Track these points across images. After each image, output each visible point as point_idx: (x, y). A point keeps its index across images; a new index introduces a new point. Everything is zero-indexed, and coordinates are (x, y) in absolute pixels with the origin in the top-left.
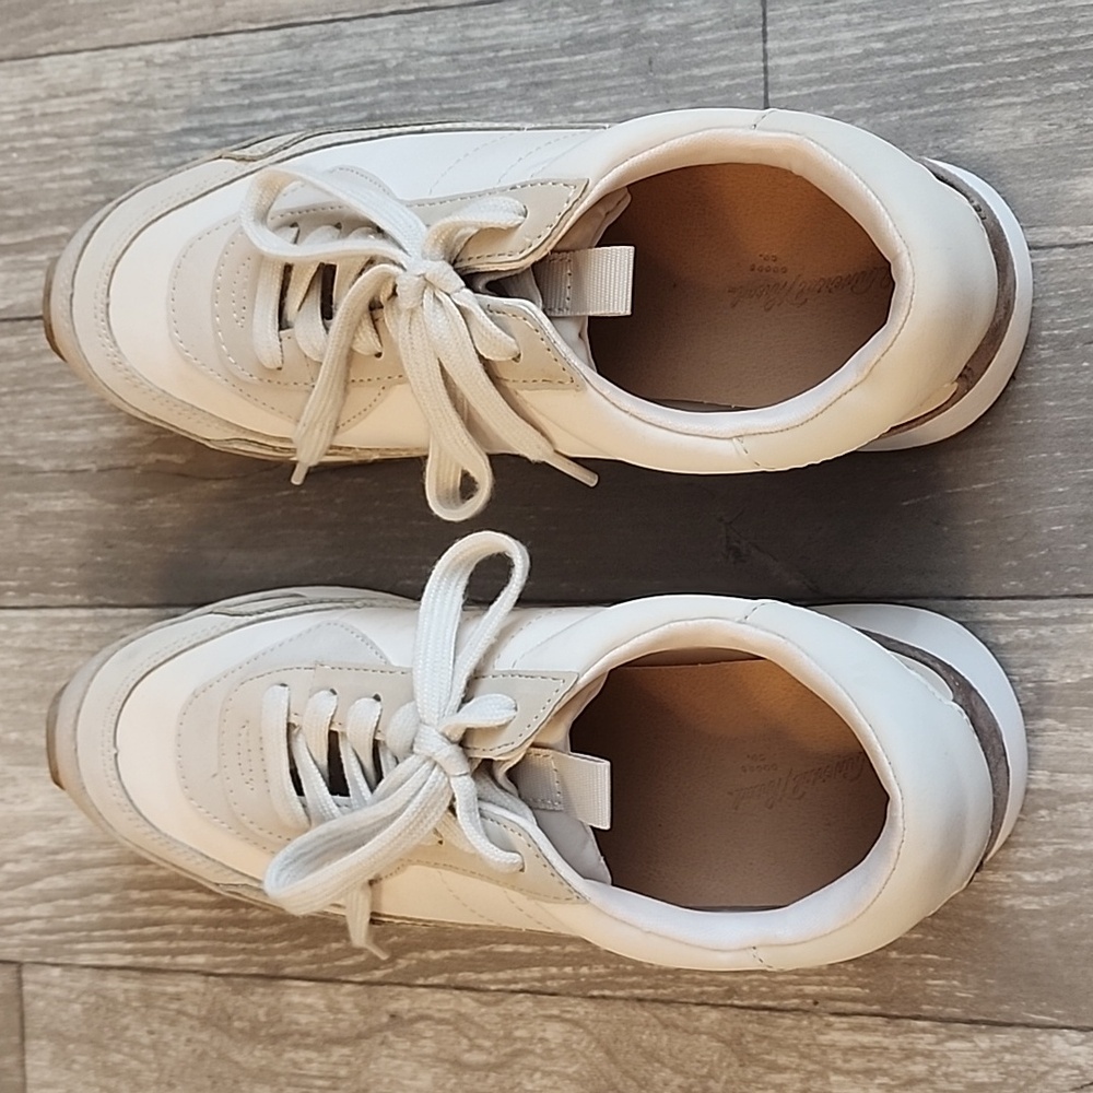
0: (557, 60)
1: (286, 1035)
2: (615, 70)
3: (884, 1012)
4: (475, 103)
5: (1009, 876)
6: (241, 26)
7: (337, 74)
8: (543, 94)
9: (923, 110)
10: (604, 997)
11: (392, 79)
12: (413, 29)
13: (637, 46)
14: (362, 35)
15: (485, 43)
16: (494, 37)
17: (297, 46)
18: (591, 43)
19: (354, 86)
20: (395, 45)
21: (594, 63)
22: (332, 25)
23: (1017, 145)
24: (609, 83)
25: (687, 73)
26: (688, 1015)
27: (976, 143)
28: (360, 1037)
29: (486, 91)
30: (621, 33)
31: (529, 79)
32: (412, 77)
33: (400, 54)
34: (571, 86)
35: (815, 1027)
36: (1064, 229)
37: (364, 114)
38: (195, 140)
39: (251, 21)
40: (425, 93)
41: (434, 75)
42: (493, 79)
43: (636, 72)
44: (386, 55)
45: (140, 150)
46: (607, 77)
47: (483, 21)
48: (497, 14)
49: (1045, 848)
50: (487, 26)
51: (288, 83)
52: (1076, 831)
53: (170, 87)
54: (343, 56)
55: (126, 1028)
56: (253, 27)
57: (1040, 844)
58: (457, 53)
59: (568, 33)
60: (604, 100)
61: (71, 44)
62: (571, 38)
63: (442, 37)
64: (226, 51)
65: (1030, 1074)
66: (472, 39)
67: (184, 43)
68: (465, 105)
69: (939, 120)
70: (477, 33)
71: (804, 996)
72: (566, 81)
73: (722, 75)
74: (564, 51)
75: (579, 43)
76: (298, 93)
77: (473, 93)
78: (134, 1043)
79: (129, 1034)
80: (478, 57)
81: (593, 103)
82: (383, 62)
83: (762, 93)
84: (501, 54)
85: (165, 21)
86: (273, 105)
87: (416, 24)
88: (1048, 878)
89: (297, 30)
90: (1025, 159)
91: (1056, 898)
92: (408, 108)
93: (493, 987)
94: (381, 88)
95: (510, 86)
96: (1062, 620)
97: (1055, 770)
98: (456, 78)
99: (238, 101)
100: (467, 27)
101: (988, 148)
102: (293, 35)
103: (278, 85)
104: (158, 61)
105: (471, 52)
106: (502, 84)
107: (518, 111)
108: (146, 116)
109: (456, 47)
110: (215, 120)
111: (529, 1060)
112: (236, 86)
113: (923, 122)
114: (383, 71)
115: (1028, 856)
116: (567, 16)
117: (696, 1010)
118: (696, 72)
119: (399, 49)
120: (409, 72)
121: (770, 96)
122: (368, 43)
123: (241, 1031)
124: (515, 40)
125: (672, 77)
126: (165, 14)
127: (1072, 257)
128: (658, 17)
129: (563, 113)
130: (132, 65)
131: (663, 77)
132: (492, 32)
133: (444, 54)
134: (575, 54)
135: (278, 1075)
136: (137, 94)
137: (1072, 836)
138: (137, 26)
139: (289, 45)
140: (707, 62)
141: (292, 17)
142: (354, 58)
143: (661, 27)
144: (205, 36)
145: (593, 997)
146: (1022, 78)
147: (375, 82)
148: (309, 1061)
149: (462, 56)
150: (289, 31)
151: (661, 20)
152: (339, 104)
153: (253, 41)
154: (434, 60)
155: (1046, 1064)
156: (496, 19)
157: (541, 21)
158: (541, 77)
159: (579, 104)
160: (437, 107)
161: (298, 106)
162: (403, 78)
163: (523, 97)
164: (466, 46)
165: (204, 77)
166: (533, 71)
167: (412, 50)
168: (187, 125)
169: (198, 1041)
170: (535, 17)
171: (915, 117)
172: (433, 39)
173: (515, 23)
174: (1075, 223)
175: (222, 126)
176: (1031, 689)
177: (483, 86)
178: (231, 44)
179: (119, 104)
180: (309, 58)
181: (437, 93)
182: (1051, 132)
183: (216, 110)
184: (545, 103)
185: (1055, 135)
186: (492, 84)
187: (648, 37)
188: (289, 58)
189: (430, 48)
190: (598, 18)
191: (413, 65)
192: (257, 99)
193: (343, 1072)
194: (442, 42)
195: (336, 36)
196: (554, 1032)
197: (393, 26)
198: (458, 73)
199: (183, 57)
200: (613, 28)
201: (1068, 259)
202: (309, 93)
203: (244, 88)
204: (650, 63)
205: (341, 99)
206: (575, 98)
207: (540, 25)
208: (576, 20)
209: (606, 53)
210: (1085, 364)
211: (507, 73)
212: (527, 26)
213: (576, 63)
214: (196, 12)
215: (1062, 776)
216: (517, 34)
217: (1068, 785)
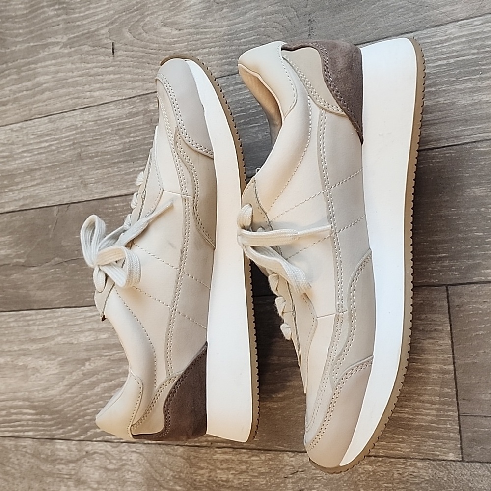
0: (125, 121)
1: (56, 460)
2: (141, 123)
3: (232, 446)
4: (102, 137)
5: (268, 395)
6: (37, 117)
7: (64, 130)
8: (121, 132)
10: (149, 444)
11: (79, 131)
12: (85, 114)
13: (147, 115)
14: (70, 117)
15: (105, 117)
16: (107, 115)
17: (52, 122)
18: (134, 114)
19: (69, 133)
20: (79, 120)
21: (136, 121)
22: (62, 114)
23: (257, 140)
24: (140, 127)
26: (174, 450)
28: (78, 460)
29: (106, 132)
30: (142, 111)
31: (117, 128)
32: (84, 130)
33: (81, 122)
34: (129, 129)
35: (212, 453)
37: (71, 143)
38: (25, 155)
39: (39, 115)
40: (88, 134)
41: (91, 128)
42: (107, 129)
43: (147, 123)
44: (77, 123)
45: (10, 159)
46: (140, 125)
47: (104, 110)
48: (107, 107)
50: (105, 111)
51: (50, 134)
52: (287, 378)
53: (18, 138)
54: (66, 124)
55: (11, 458)
56: (40, 116)
57: (276, 383)
59: (128, 112)
60: (138, 133)
62: (129, 113)
63: (92, 116)
64: (33, 125)
65: (278, 469)
66: (101, 116)
67: (21, 123)
68: (99, 137)
70: (102, 114)
71: (208, 441)
72: (128, 128)
74: (127, 118)
75: (131, 115)
76: (53, 137)
77: (102, 133)
78: (13, 463)
79: (12, 460)
80: (102, 121)
81: (135, 134)
82: (77, 125)
84: (109, 120)
85: (16, 116)
86: (46, 141)
87: (85, 112)
89: (52, 116)
90: (260, 144)
91: (282, 403)
92: (84, 140)
93: (116, 441)
94: (76, 134)
95: (112, 130)
97: (280, 356)
98: (97, 129)
99: (36, 141)
100: (99, 112)
101: (249, 142)
102: (51, 118)
103: (47, 135)
104: (15, 130)
105: (101, 120)
106: (109, 130)
107: (115, 138)
108: (12, 148)
109: (96, 119)
110: (30, 147)
111: (127, 467)
112: (36, 136)
114: (77, 128)
115: (273, 388)
116: (127, 106)
117: (176, 447)
119: (81, 121)
120: (83, 128)
122: (72, 119)
123: (43, 458)
124: (113, 115)
126: (17, 114)
128: (153, 104)
129: (127, 138)
130: (8, 131)
132: (106, 113)
133: (93, 121)
134: (130, 119)
135: (54, 474)
136: (9, 141)
138: (9, 119)
139: (50, 121)
141: (50, 112)
142: (69, 124)
143: (154, 108)
144: (27, 121)
145: (145, 444)
146: (258, 117)
147: (74, 132)
148: (63, 469)
149: (98, 122)
150: (50, 117)
151: (154, 106)
152: (64, 140)
153: (40, 121)
154: (90, 123)
155: (282, 465)
156: (107, 109)
157: (119, 108)
158: (121, 127)
159: (131, 135)
160: (91, 139)
161: (53, 141)
162: (82, 130)
163: (116, 134)
164: (99, 118)
165: (27, 134)
166: (118, 125)
167: (84, 120)
168: (23, 150)
169: (32, 462)
170: (118, 107)
172: (90, 117)
173: (112, 110)
175: (32, 149)
177: (105, 131)
178: (34, 123)
179: (4, 144)
180: (56, 125)
181: (92, 134)
183: (31, 144)
184: (122, 135)
186: (107, 130)
187: (150, 111)
188: (50, 126)
189: (89, 120)
190: (135, 107)
191: (84, 125)
192: (42, 140)
193: (73, 473)
194: (92, 117)
195: (63, 118)
196: (134, 457)
197: (79, 113)
198: (97, 127)
199: (21, 128)
200: (140, 109)
202: (56, 137)
203: (38, 136)
204: (151, 120)
205: (65, 138)
206: (131, 133)
207: (119, 110)
208: (130, 107)
209: (138, 118)
211: (111, 126)
212: (116, 111)
213: (131, 122)
214: (25, 113)
215: (282, 358)
216: (113, 113)
217: (284, 362)
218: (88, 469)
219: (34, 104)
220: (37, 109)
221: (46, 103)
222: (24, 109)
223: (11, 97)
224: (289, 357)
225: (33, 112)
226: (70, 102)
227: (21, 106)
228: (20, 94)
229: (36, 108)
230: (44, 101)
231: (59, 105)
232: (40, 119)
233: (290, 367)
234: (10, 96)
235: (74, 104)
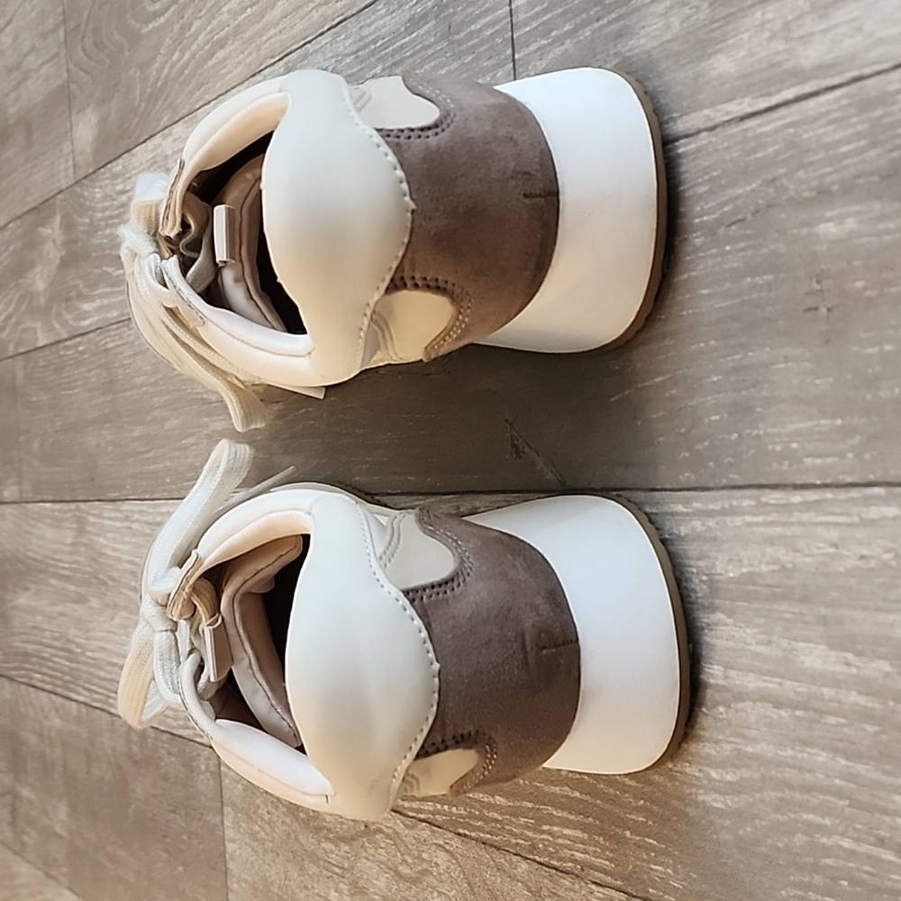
0: (404, 41)
1: (321, 829)
2: (432, 40)
3: (624, 888)
5: (700, 771)
6: (267, 63)
9: (605, 21)
10: (465, 836)
12: (338, 39)
13: (442, 16)
14: (316, 51)
15: (370, 38)
16: (374, 32)
17: (290, 70)
18: (419, 20)
20: (330, 55)
21: (422, 36)
22: (304, 48)
23: (668, 37)
24: (430, 51)
25: (469, 30)
26: (510, 863)
27: (643, 41)
28: (353, 839)
30: (433, 7)
31: (390, 61)
33: (333, 60)
34: (411, 60)
35: (583, 892)
36: (706, 112)
39: (273, 57)
41: (350, 72)
42: (374, 67)
43: (443, 37)
44: (327, 64)
46: (429, 47)
47: (368, 21)
48: (374, 13)
49: (725, 746)
50: (370, 25)
52: (746, 731)
55: (259, 805)
56: (273, 61)
57: (721, 741)
58: (357, 51)
59: (408, 17)
60: (427, 67)
61: (207, 98)
62: (410, 20)
63: (350, 41)
66: (364, 37)
69: (615, 27)
70: (365, 32)
71: (575, 861)
72: (409, 57)
73: (487, 26)
74: (408, 32)
75: (413, 23)
78: (262, 819)
79: (260, 811)
80: (367, 51)
83: (510, 34)
84: (379, 44)
85: (239, 69)
87: (339, 34)
88: (729, 778)
89: (290, 56)
90: (675, 47)
91: (736, 799)
93: (411, 814)
95: (384, 69)
96: (724, 512)
97: (728, 667)
98: (359, 71)
100: (361, 28)
101: (650, 45)
102: (289, 61)
105: (364, 47)
106: (378, 69)
109: (357, 46)
113: (606, 31)
115: (713, 752)
117: (515, 858)
118: (473, 27)
119: (332, 57)
121: (515, 36)
122: (319, 57)
123: (303, 820)
124: (383, 31)
125: (462, 35)
126: (240, 63)
127: (713, 139)
131: (457, 37)
132: (373, 28)
133: (352, 54)
134: (412, 33)
135: (319, 859)
137: (743, 736)
138: (230, 75)
140: (478, 17)
141: (288, 48)
144: (254, 75)
145: (459, 834)
148: (332, 852)
149: (360, 53)
150: (287, 59)
154: (348, 60)
156: (373, 17)
157: (394, 11)
158: (397, 57)
164: (362, 44)
166: (393, 54)
167: (337, 56)
170: (391, 8)
171: (601, 28)
172: (347, 43)
174: (713, 105)
176: (704, 582)
177: (371, 74)
182: (691, 16)
185: (695, 18)
186: (374, 71)
187: (446, 5)
189: (346, 51)
193: (346, 865)
194: (351, 44)
195: (306, 56)
196: (441, 858)
197: (329, 40)
198: (359, 67)
200: (430, 5)
201: (711, 142)
204: (450, 27)
207: (394, 14)
209: (427, 27)
210: (728, 248)
211: (381, 59)
212: (388, 18)
213: (413, 40)
214: (251, 58)
215: (733, 673)
216: (384, 26)
217: (737, 682)
218: (369, 864)
219: (262, 36)
220: (267, 45)
221: (281, 27)
222: (250, 49)
223: (231, 27)
224: (750, 671)
225: (263, 53)
226: (315, 15)
227: (244, 43)
228: (242, 17)
229: (266, 42)
230: (277, 24)
231: (299, 27)
232: (273, 68)
233: (754, 701)
234: (228, 26)
235: (321, 20)
